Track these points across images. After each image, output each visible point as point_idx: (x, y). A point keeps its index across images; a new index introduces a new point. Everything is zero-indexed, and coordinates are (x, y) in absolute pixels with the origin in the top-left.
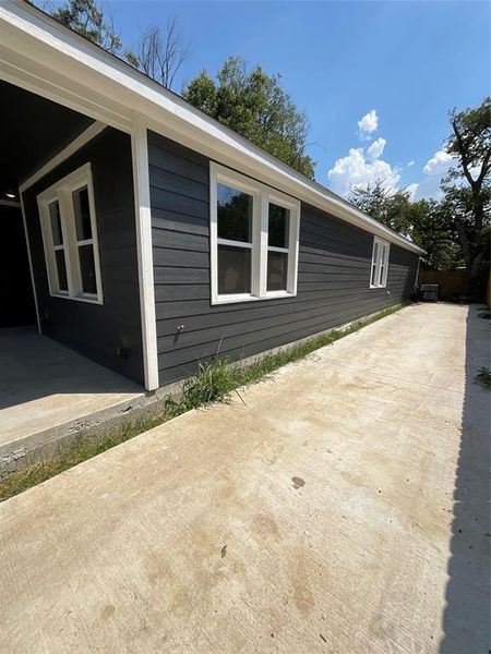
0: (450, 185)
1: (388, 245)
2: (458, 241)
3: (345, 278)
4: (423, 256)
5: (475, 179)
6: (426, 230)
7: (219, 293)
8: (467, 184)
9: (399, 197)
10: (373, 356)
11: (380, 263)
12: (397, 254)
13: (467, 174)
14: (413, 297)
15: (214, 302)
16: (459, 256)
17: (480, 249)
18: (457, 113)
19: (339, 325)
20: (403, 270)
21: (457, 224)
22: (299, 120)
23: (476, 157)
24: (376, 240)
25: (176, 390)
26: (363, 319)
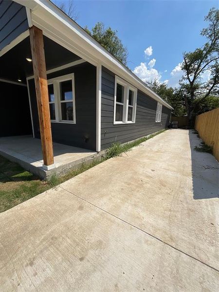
0: (182, 83)
1: (162, 106)
2: (184, 105)
3: (149, 117)
4: (173, 110)
5: (191, 81)
6: (173, 100)
7: (116, 121)
8: (188, 83)
9: (162, 86)
10: (161, 144)
11: (159, 112)
12: (165, 109)
13: (188, 78)
14: (169, 127)
15: (114, 124)
16: (185, 111)
17: (192, 108)
18: (186, 54)
19: (146, 136)
20: (166, 116)
21: (185, 98)
22: (124, 50)
23: (192, 72)
24: (158, 104)
25: (104, 152)
26: (153, 134)
